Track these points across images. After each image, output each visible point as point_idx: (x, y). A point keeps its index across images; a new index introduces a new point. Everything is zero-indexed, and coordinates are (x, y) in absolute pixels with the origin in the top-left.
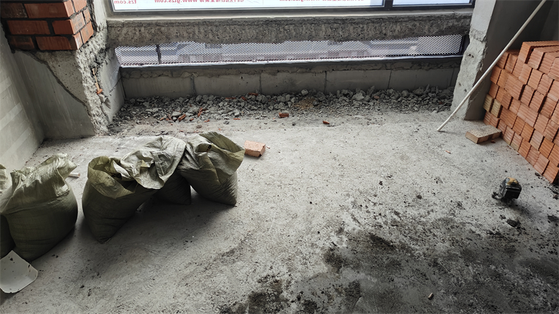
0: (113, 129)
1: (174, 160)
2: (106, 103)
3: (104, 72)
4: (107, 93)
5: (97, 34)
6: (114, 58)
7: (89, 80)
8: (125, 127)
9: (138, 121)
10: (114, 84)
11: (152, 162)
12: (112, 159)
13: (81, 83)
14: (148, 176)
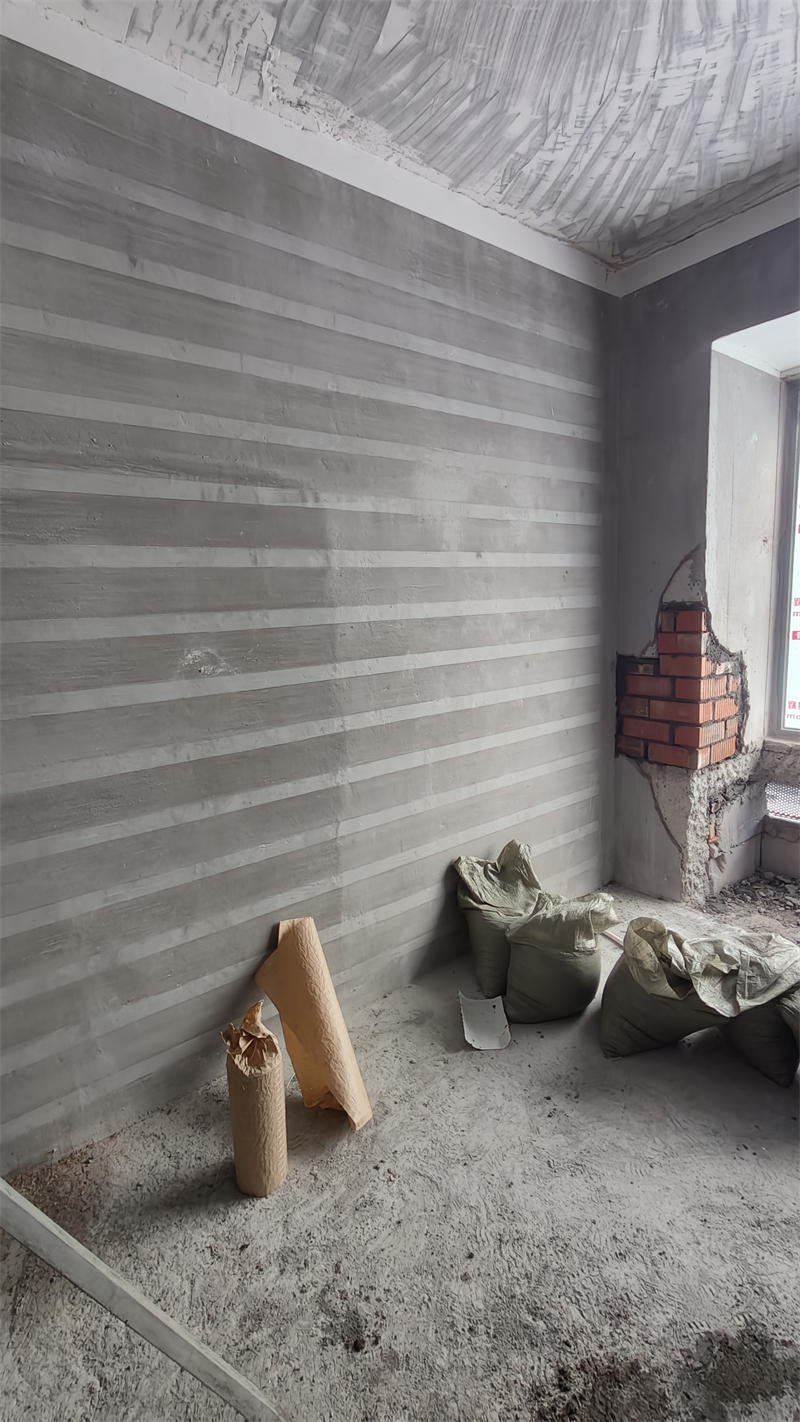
0: (713, 904)
1: (776, 983)
2: (720, 860)
3: (731, 815)
4: (725, 846)
5: (740, 756)
6: (759, 799)
7: (700, 816)
8: (735, 909)
9: (763, 910)
10: (744, 838)
11: (734, 967)
12: (670, 932)
13: (687, 818)
14: (719, 987)
